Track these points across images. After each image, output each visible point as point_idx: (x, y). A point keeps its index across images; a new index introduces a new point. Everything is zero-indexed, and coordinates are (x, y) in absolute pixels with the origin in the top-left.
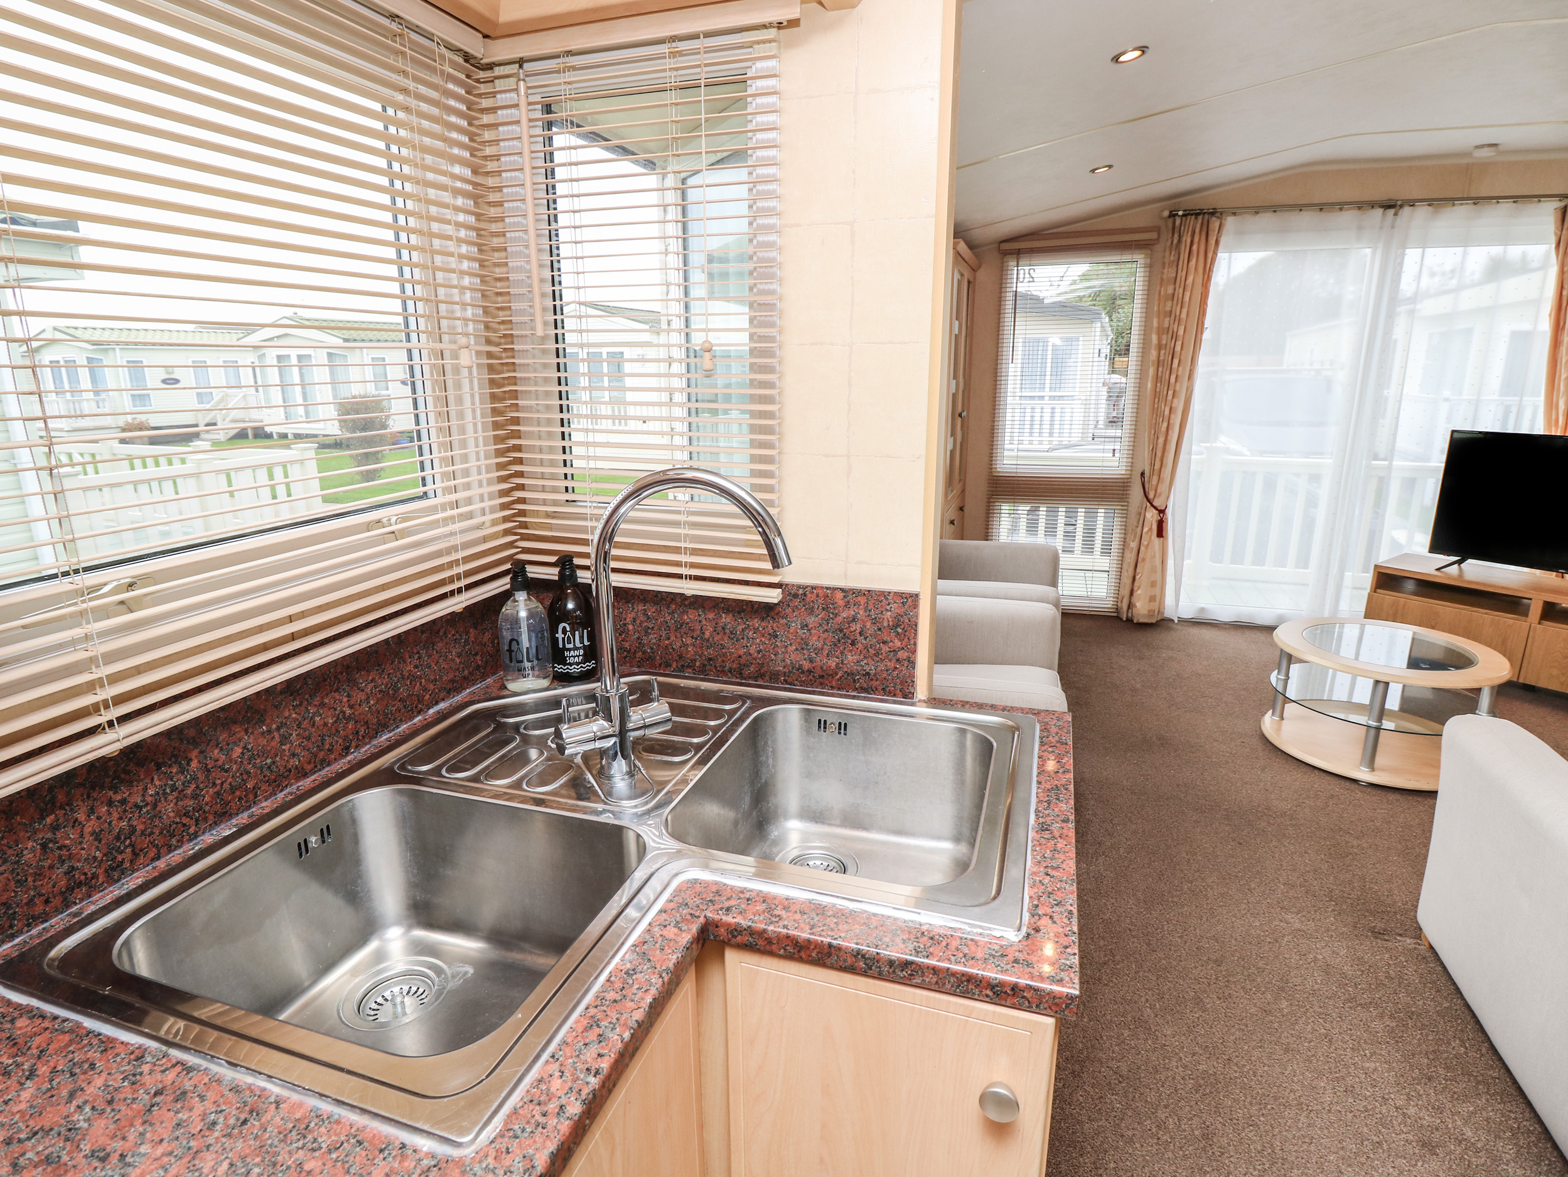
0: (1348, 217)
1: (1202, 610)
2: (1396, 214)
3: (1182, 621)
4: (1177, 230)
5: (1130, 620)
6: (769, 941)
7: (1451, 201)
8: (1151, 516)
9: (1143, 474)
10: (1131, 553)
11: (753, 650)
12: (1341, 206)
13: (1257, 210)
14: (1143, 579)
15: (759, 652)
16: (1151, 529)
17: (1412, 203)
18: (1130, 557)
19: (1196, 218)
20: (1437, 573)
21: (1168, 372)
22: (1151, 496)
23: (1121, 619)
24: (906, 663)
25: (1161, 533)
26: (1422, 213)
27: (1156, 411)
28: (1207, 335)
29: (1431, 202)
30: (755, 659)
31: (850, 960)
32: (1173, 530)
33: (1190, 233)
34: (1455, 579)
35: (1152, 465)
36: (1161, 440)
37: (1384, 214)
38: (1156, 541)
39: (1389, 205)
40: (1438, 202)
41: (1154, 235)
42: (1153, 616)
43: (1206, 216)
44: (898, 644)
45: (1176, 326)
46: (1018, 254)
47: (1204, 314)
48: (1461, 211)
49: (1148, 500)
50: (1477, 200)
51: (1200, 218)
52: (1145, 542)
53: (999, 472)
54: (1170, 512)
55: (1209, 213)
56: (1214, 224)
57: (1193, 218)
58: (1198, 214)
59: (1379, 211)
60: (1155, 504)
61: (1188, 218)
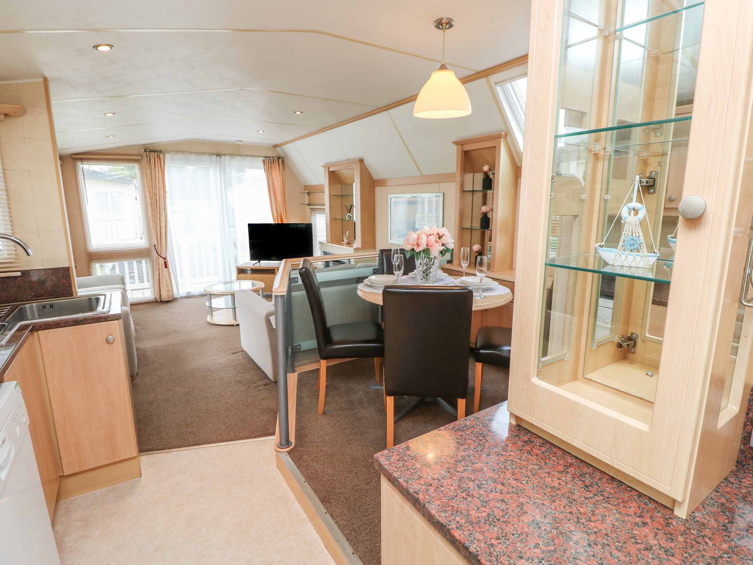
0: (206, 157)
1: (188, 293)
2: (220, 158)
3: (181, 298)
4: (148, 157)
5: (161, 302)
6: (51, 325)
7: (235, 155)
8: (161, 261)
9: (155, 246)
10: (157, 275)
11: (12, 293)
12: (204, 154)
14: (163, 284)
15: (14, 293)
16: (162, 266)
17: (225, 155)
18: (157, 277)
19: (154, 153)
20: (253, 266)
21: (156, 207)
22: (159, 253)
23: (158, 302)
24: (69, 287)
25: (166, 266)
26: (228, 158)
27: (155, 222)
28: (168, 195)
29: (229, 155)
30: (13, 296)
31: (72, 323)
32: (171, 265)
33: (153, 158)
34: (258, 267)
35: (157, 242)
36: (159, 233)
37: (217, 157)
38: (165, 270)
39: (218, 155)
40: (233, 155)
41: (140, 158)
42: (170, 298)
43: (158, 153)
44: (65, 282)
45: (155, 191)
46: (82, 160)
47: (165, 187)
48: (238, 158)
49: (159, 255)
50: (242, 155)
51: (156, 153)
52: (161, 271)
53: (91, 250)
54: (168, 259)
55: (159, 152)
56: (162, 156)
57: (153, 153)
58: (155, 152)
59: (215, 157)
60: (162, 256)
61: (152, 152)
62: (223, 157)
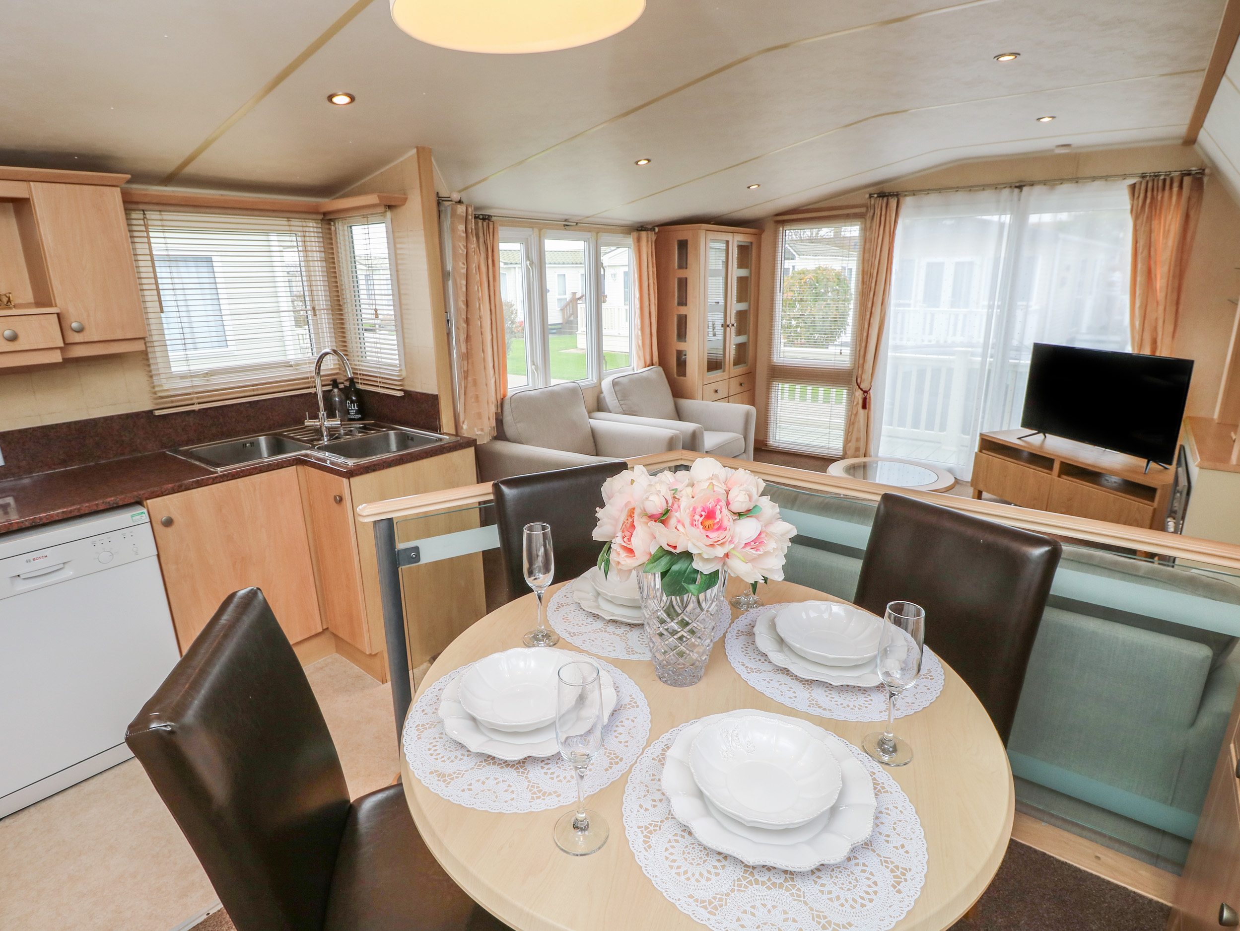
2: (1021, 191)
4: (873, 207)
7: (1062, 181)
8: (860, 395)
12: (984, 187)
13: (928, 191)
16: (858, 403)
17: (1032, 184)
22: (859, 382)
24: (436, 419)
25: (864, 406)
26: (1039, 189)
29: (1044, 182)
32: (874, 405)
37: (1012, 192)
38: (862, 412)
39: (1017, 187)
40: (1051, 182)
41: (863, 210)
43: (890, 198)
44: (433, 412)
51: (886, 199)
53: (775, 363)
54: (870, 393)
55: (893, 195)
56: (893, 202)
57: (881, 198)
58: (884, 197)
59: (1009, 191)
60: (861, 387)
62: (1025, 189)
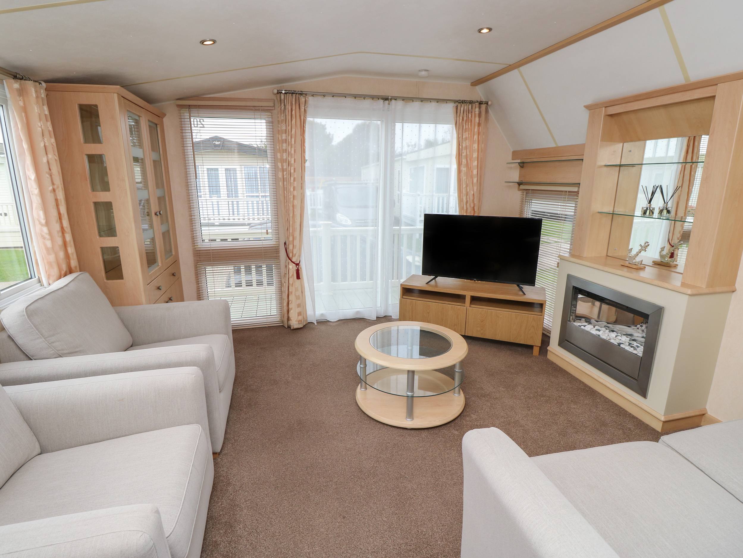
0: (368, 102)
2: (389, 104)
3: (318, 323)
4: (282, 101)
5: (289, 328)
8: (293, 267)
9: (285, 244)
10: (285, 289)
12: (365, 97)
14: (293, 304)
16: (293, 275)
17: (395, 99)
19: (292, 96)
20: (426, 286)
21: (289, 184)
22: (290, 255)
23: (285, 327)
25: (298, 277)
26: (400, 103)
28: (307, 164)
29: (404, 99)
32: (304, 275)
33: (290, 104)
34: (434, 288)
35: (290, 237)
37: (383, 103)
38: (297, 282)
39: (386, 99)
41: (270, 104)
42: (301, 323)
43: (297, 95)
45: (290, 158)
46: (190, 108)
47: (304, 152)
48: (416, 103)
49: (289, 258)
50: (422, 100)
51: (294, 95)
52: (291, 283)
54: (303, 266)
55: (299, 94)
56: (302, 99)
57: (290, 95)
58: (293, 93)
59: (381, 101)
60: (293, 261)
61: (288, 94)
62: (393, 102)
